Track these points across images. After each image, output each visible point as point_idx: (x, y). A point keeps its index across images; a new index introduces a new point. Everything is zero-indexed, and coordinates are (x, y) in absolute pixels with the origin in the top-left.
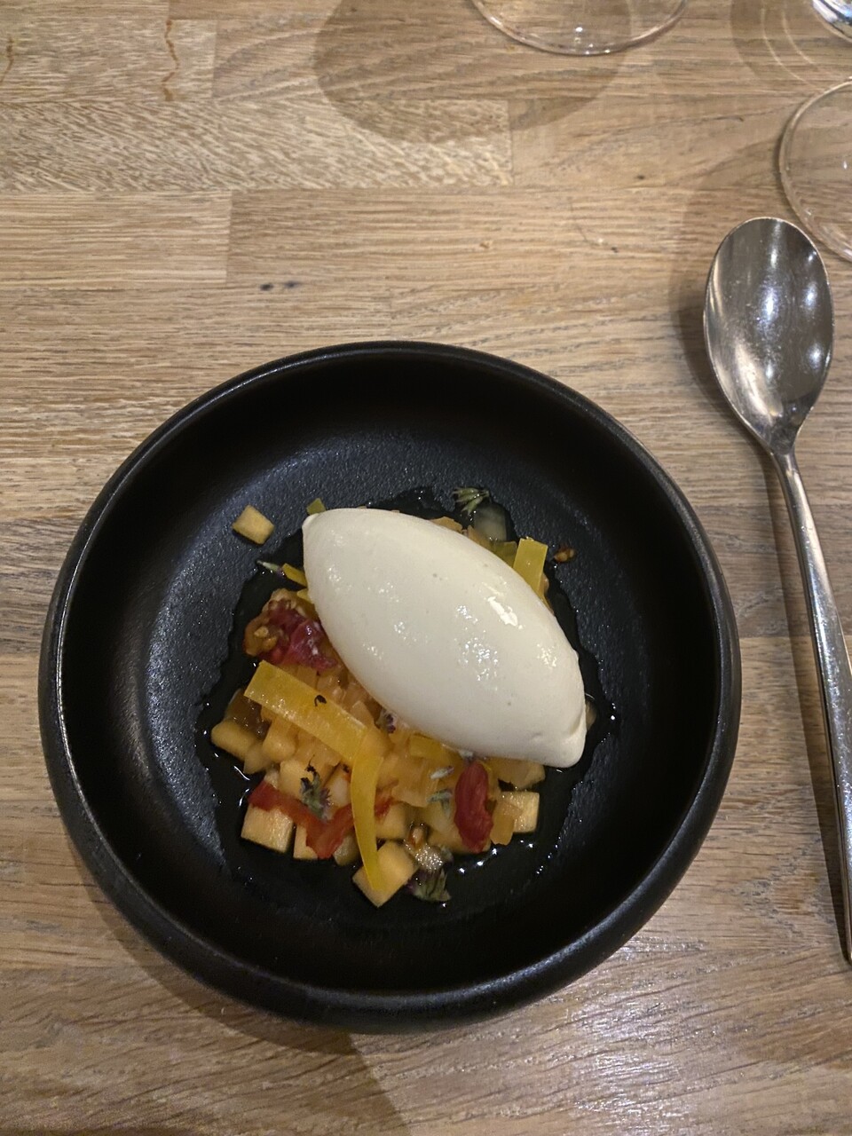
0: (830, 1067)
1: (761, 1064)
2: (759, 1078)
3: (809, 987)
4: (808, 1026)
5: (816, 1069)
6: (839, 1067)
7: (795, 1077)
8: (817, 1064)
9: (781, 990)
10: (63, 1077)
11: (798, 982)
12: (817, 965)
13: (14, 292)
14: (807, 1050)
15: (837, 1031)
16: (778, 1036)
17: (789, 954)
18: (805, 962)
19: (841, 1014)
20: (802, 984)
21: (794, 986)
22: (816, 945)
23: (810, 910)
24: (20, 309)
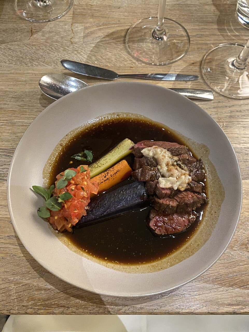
0: (241, 289)
1: (223, 288)
2: (222, 291)
3: (235, 268)
4: (235, 278)
5: (237, 289)
6: (243, 289)
7: (231, 291)
8: (237, 288)
9: (228, 269)
10: (45, 286)
11: (232, 267)
12: (237, 263)
13: (33, 91)
14: (235, 284)
15: (243, 280)
16: (227, 280)
17: (230, 260)
18: (234, 262)
19: (244, 276)
20: (233, 268)
21: (231, 268)
22: (237, 258)
23: (236, 249)
24: (34, 96)
